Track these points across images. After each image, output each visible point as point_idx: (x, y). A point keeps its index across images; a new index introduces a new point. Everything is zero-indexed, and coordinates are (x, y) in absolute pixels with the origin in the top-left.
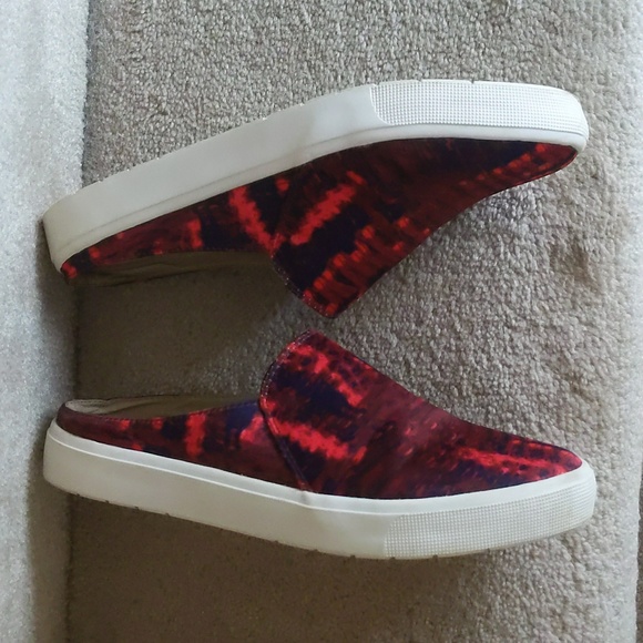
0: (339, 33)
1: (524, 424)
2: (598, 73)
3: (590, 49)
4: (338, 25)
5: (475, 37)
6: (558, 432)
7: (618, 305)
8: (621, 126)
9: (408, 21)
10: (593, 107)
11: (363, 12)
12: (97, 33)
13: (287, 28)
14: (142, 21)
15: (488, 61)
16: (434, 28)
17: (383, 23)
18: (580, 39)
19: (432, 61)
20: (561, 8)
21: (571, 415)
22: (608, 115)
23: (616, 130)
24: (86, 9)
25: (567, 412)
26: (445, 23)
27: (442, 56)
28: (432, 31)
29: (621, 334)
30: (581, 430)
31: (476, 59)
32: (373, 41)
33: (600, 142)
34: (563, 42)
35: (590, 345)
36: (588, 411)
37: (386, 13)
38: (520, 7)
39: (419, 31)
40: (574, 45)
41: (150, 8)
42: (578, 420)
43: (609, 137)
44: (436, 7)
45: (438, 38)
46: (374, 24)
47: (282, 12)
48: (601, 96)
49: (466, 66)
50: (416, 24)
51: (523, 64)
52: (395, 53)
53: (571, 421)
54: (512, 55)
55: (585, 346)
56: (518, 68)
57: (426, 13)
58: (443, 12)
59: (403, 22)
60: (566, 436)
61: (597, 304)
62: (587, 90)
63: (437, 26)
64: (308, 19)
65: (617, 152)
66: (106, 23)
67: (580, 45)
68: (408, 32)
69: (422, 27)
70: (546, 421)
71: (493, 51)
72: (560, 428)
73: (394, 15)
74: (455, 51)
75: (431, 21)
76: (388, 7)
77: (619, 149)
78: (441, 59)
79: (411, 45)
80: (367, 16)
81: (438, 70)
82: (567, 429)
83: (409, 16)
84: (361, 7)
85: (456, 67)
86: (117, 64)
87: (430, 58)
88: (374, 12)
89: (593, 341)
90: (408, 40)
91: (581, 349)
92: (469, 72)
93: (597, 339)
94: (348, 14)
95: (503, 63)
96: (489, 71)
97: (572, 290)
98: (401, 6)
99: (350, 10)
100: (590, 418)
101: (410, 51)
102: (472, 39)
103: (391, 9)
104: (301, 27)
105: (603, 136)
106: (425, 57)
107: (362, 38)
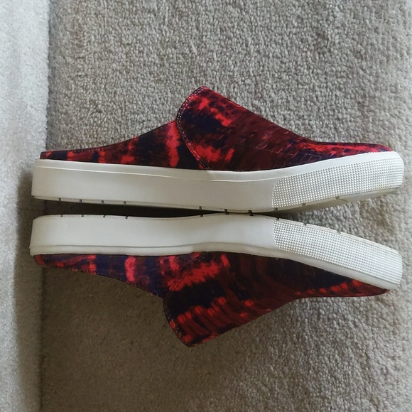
0: (216, 59)
1: (343, 322)
2: (391, 85)
3: (384, 69)
4: (215, 54)
5: (307, 61)
6: (366, 327)
7: (406, 241)
8: (407, 120)
9: (262, 51)
10: (387, 108)
11: (231, 45)
12: (54, 58)
13: (180, 56)
14: (84, 51)
15: (316, 78)
16: (279, 55)
17: (244, 52)
18: (378, 62)
19: (278, 78)
20: (365, 42)
21: (375, 316)
22: (398, 113)
23: (403, 123)
24: (47, 43)
25: (373, 314)
26: (286, 52)
27: (285, 74)
28: (278, 57)
29: (408, 260)
30: (382, 326)
31: (308, 77)
32: (238, 64)
33: (393, 132)
34: (367, 65)
36: (387, 313)
37: (247, 46)
38: (337, 41)
39: (269, 58)
40: (374, 67)
41: (90, 42)
42: (381, 320)
43: (398, 128)
44: (280, 41)
45: (282, 62)
46: (239, 53)
47: (177, 45)
48: (393, 101)
49: (301, 81)
50: (267, 53)
51: (339, 80)
52: (253, 72)
53: (375, 320)
54: (332, 74)
56: (336, 83)
57: (274, 45)
58: (285, 45)
59: (258, 52)
60: (372, 330)
61: (392, 241)
62: (383, 97)
63: (281, 54)
64: (194, 49)
65: (404, 138)
66: (61, 52)
67: (378, 66)
68: (261, 58)
69: (271, 55)
70: (359, 320)
71: (319, 71)
72: (367, 325)
73: (252, 47)
74: (293, 71)
75: (277, 51)
76: (248, 42)
77: (405, 136)
78: (284, 76)
79: (263, 66)
80: (234, 47)
81: (282, 83)
82: (373, 326)
83: (262, 47)
84: (230, 42)
85: (294, 82)
86: (68, 79)
87: (276, 76)
88: (239, 45)
90: (261, 63)
92: (303, 85)
94: (222, 46)
95: (326, 79)
96: (317, 84)
97: (375, 232)
98: (256, 41)
99: (223, 44)
100: (388, 318)
101: (263, 71)
102: (305, 63)
103: (250, 43)
104: (190, 55)
105: (394, 127)
106: (273, 75)
107: (231, 62)
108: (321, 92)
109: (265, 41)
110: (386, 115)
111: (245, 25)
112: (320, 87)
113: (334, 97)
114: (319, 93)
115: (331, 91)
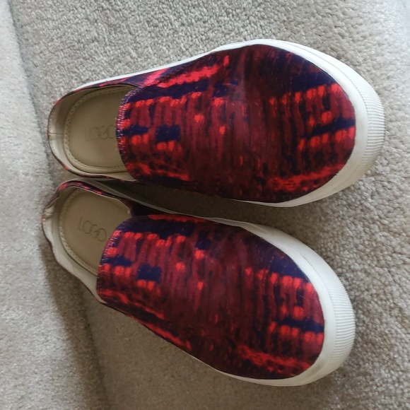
0: (152, 52)
4: (150, 48)
5: (224, 8)
6: (381, 271)
7: (395, 150)
9: (185, 22)
11: (159, 31)
13: (126, 67)
15: (237, 19)
16: (200, 17)
17: (171, 32)
19: (206, 39)
21: (386, 253)
22: (329, 11)
25: (382, 251)
26: (205, 10)
27: (210, 32)
28: (199, 20)
29: (406, 172)
30: (400, 263)
31: (230, 22)
32: (171, 47)
35: (381, 190)
36: (399, 244)
37: (171, 24)
39: (193, 24)
42: (395, 255)
45: (204, 22)
46: (168, 35)
47: (121, 58)
49: (226, 31)
50: (190, 20)
51: (258, 9)
52: (184, 46)
53: (389, 258)
54: (250, 6)
55: (379, 193)
56: (256, 13)
57: (193, 10)
58: (201, 4)
59: (183, 25)
60: (389, 272)
63: (201, 15)
64: (134, 55)
68: (187, 29)
69: (193, 21)
70: (369, 265)
71: (238, 11)
72: (382, 267)
73: (176, 23)
74: (216, 24)
75: (197, 14)
78: (211, 35)
79: (191, 36)
80: (162, 32)
81: (211, 42)
82: (389, 266)
83: (184, 18)
84: (157, 29)
85: (220, 35)
87: (204, 38)
88: (165, 28)
89: (384, 186)
90: (188, 34)
91: (376, 197)
92: (229, 34)
93: (386, 183)
94: (153, 38)
95: (246, 15)
96: (240, 25)
98: (177, 15)
99: (153, 35)
100: (405, 250)
101: (192, 41)
102: (223, 11)
103: (173, 20)
104: (132, 61)
105: (331, 28)
106: (201, 39)
107: (164, 48)
108: (247, 30)
109: (184, 10)
110: (317, 19)
111: (164, 6)
112: (243, 27)
113: (259, 29)
114: (246, 33)
115: (255, 24)
